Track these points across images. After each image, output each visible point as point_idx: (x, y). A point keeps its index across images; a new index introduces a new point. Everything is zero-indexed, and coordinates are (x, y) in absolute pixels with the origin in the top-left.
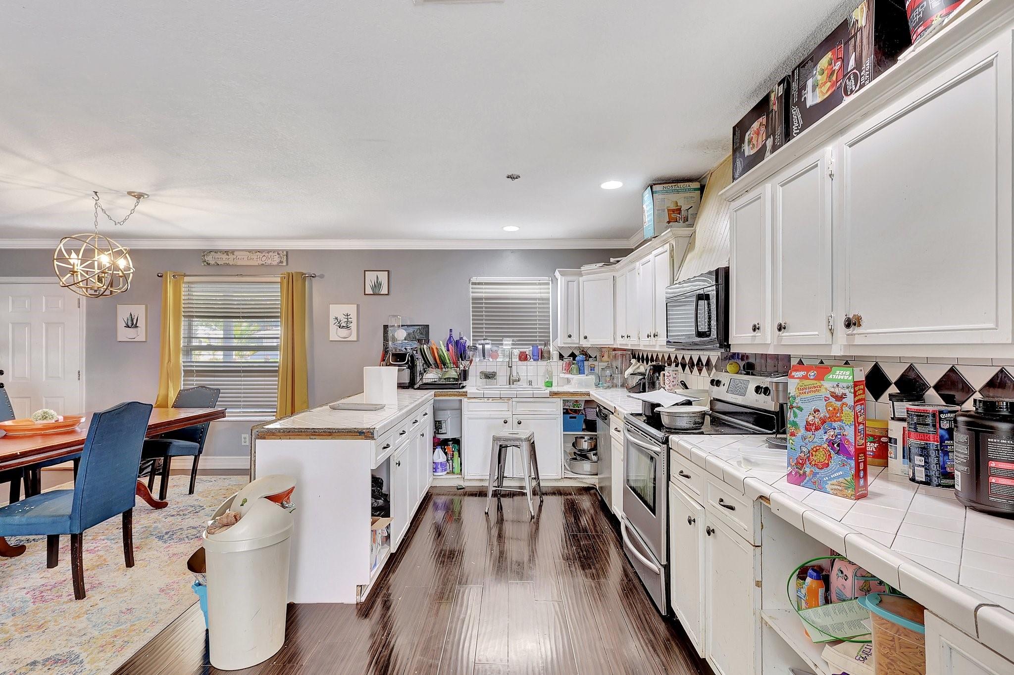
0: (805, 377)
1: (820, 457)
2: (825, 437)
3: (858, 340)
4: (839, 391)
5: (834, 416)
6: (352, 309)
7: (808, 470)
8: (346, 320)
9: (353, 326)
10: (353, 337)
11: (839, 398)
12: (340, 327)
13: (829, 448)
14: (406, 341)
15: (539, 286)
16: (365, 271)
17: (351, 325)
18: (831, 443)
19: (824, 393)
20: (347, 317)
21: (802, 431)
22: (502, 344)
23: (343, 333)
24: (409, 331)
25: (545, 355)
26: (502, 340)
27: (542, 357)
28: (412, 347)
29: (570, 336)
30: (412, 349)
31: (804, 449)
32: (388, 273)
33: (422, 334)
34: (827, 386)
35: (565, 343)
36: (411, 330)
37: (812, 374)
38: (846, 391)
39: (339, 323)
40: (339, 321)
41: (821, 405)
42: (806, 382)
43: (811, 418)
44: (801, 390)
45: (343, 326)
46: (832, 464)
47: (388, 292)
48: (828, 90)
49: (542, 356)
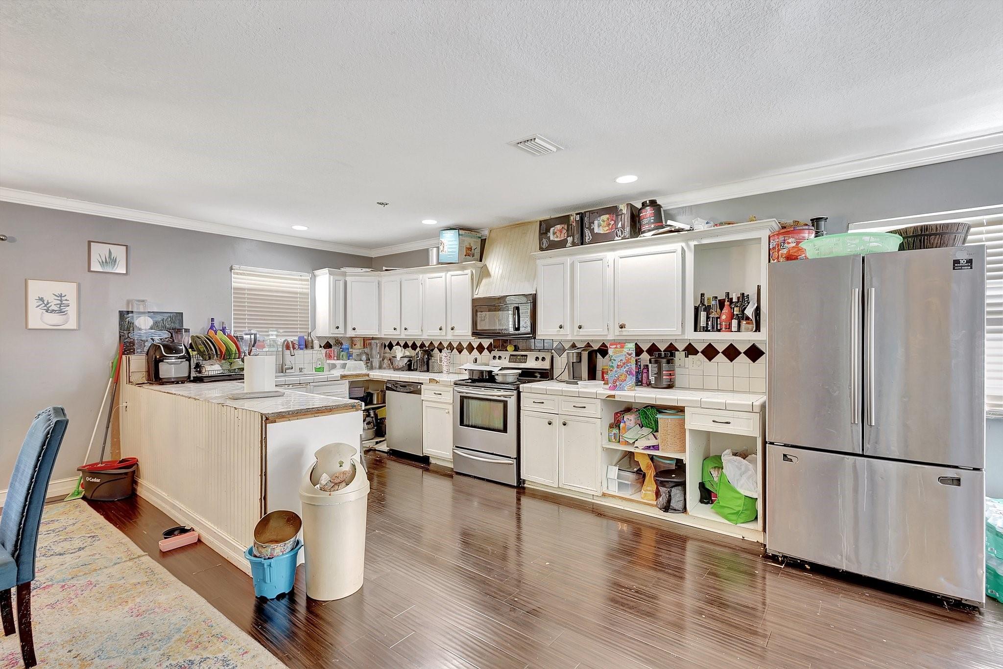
0: (616, 348)
1: (623, 377)
2: (624, 370)
3: (624, 333)
4: (630, 352)
5: (628, 361)
6: (69, 290)
7: (618, 384)
8: (59, 302)
9: (72, 311)
10: (72, 324)
11: (630, 355)
12: (47, 311)
13: (626, 374)
14: (153, 331)
15: (300, 282)
16: (89, 242)
17: (67, 308)
18: (627, 372)
19: (624, 353)
20: (59, 298)
21: (616, 369)
22: (269, 335)
23: (53, 320)
24: (156, 319)
25: (310, 345)
26: (268, 332)
27: (306, 347)
28: (161, 338)
29: (338, 328)
30: (161, 339)
31: (616, 376)
32: (127, 248)
33: (174, 322)
34: (626, 350)
35: (332, 334)
36: (159, 318)
37: (618, 346)
38: (633, 352)
39: (46, 306)
40: (45, 303)
41: (623, 358)
42: (617, 349)
43: (619, 363)
44: (614, 352)
45: (53, 310)
46: (627, 379)
47: (127, 271)
48: (607, 230)
49: (307, 345)
